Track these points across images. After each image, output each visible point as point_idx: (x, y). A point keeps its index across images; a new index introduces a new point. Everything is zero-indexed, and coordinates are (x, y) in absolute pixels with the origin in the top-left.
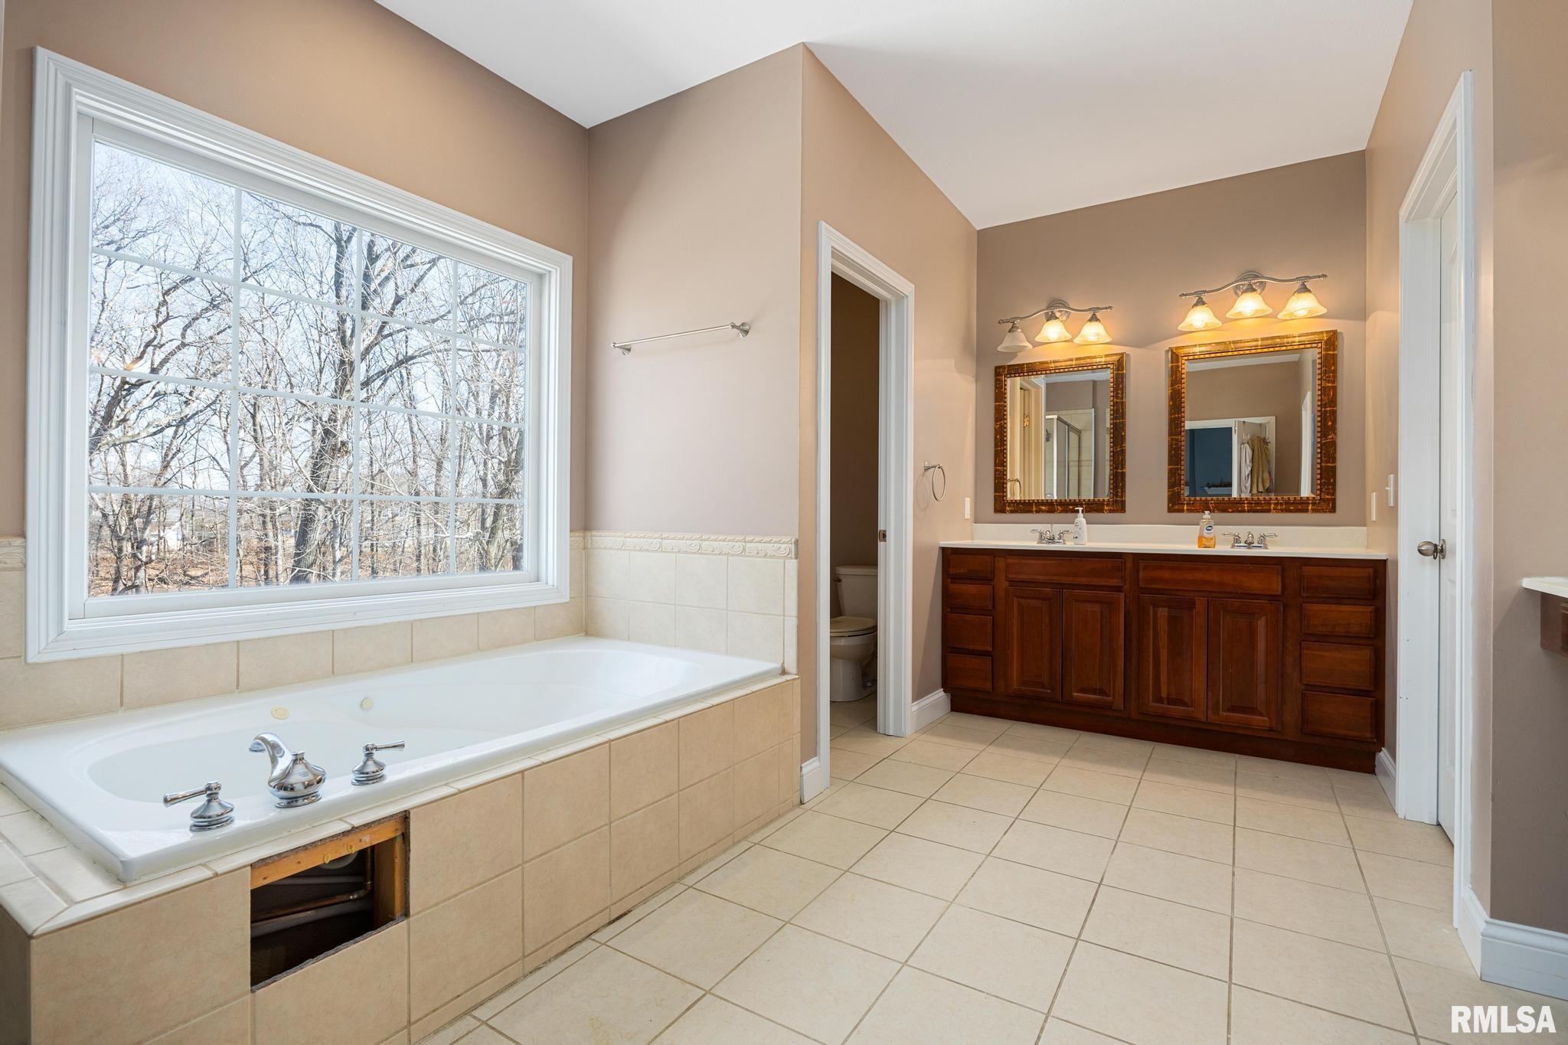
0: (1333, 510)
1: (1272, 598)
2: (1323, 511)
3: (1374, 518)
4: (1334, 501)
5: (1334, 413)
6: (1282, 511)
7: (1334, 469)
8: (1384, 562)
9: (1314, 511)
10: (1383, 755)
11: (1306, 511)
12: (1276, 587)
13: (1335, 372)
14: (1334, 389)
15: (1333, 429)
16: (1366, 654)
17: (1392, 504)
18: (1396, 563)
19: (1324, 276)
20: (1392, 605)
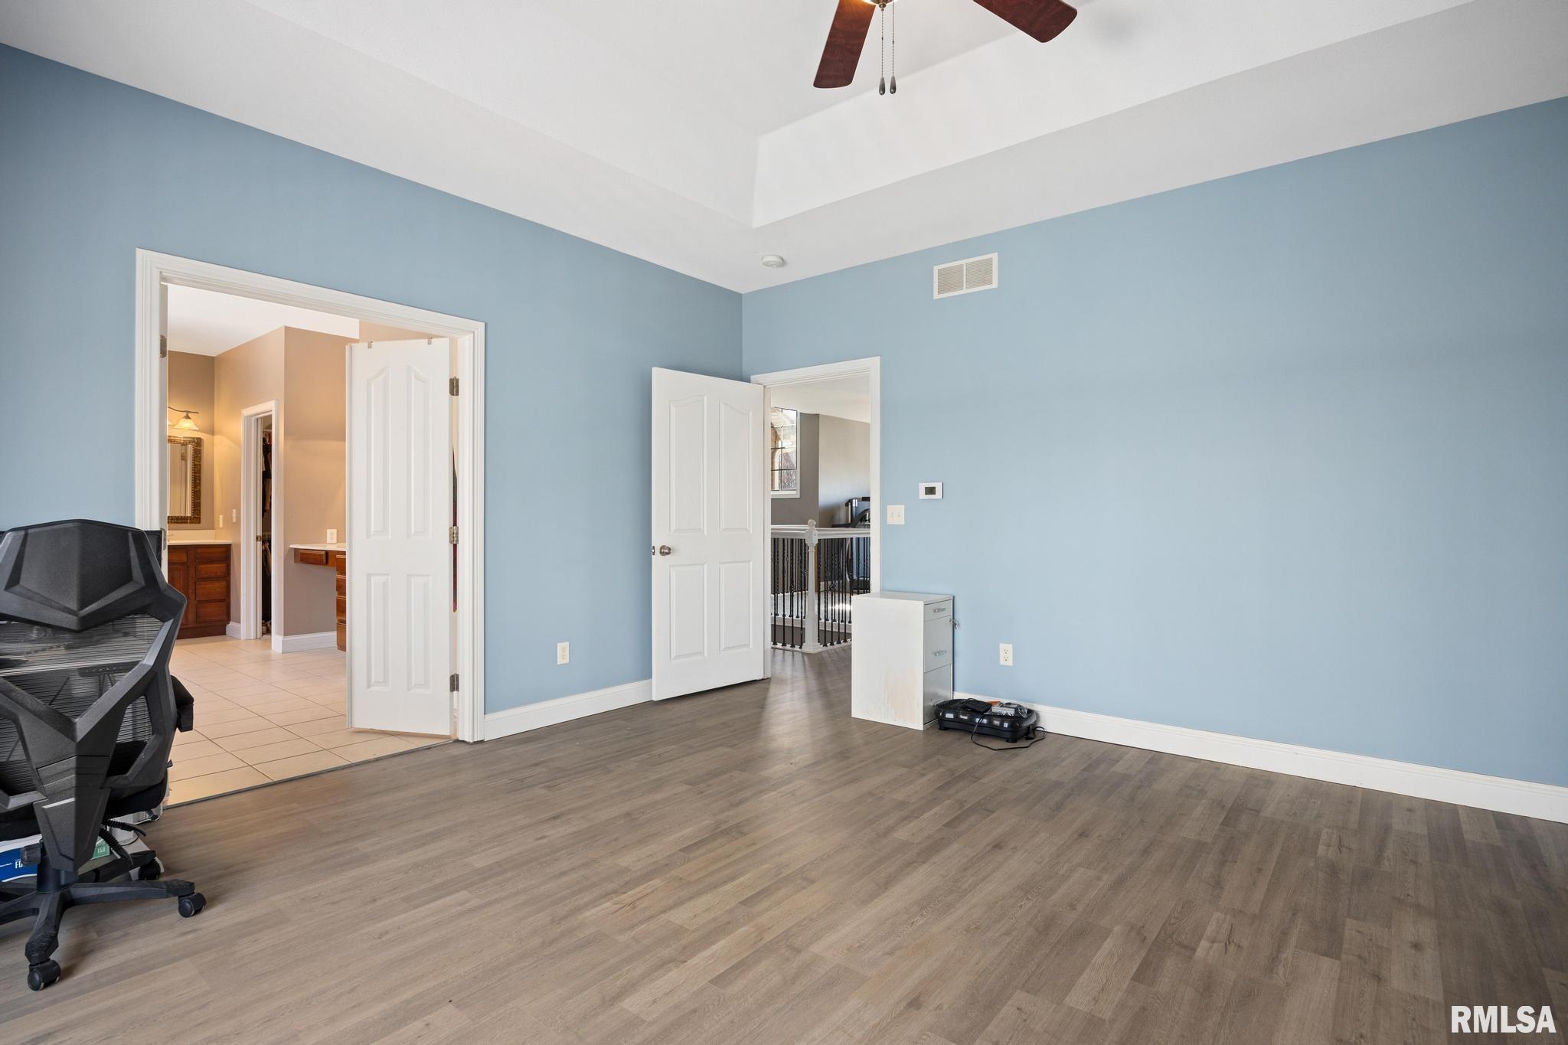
0: (199, 522)
1: (183, 564)
2: (195, 523)
3: (221, 525)
4: (200, 518)
5: (200, 477)
6: (174, 523)
7: (200, 503)
8: (230, 545)
9: (190, 523)
10: (231, 625)
11: (187, 523)
12: (184, 559)
13: (200, 458)
14: (200, 465)
15: (200, 484)
16: (224, 583)
17: (234, 520)
18: (239, 546)
19: (197, 413)
20: (235, 563)
